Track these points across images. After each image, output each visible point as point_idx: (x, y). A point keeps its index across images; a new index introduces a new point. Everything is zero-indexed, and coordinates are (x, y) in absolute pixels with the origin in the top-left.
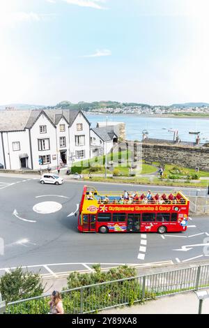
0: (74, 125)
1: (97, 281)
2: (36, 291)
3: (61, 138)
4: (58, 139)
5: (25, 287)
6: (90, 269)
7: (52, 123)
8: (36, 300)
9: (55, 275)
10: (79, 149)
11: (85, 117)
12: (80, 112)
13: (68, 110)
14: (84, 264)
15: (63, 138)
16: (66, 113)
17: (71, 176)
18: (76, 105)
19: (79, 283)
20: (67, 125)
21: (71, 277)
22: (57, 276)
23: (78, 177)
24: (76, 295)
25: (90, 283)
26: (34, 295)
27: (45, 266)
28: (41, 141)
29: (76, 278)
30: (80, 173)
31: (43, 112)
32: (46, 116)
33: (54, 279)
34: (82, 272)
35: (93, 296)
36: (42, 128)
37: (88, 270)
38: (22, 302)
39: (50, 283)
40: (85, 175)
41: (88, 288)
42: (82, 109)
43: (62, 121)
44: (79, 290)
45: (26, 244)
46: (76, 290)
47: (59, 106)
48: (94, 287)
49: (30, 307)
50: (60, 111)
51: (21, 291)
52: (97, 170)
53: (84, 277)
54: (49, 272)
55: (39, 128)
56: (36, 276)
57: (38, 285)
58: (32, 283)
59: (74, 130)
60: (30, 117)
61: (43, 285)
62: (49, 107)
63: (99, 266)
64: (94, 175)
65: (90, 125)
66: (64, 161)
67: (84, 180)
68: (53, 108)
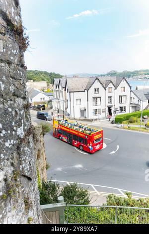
0: (119, 88)
1: (128, 205)
2: (85, 201)
3: (109, 97)
4: (107, 97)
5: (78, 197)
6: (123, 194)
7: (103, 86)
8: (85, 207)
9: (98, 193)
10: (122, 105)
11: (127, 82)
12: (124, 78)
13: (115, 77)
14: (119, 190)
15: (110, 97)
16: (114, 79)
17: (115, 125)
18: (121, 74)
19: (115, 203)
20: (114, 88)
21: (109, 197)
22: (99, 194)
23: (119, 126)
24: (112, 211)
25: (123, 205)
26: (84, 204)
27: (92, 185)
28: (95, 99)
29: (113, 198)
30: (121, 123)
31: (97, 79)
32: (99, 81)
33: (97, 196)
34: (118, 196)
35: (125, 215)
36: (96, 90)
37: (121, 194)
38: (76, 206)
39: (95, 198)
40: (125, 125)
41: (121, 209)
42: (125, 76)
43: (111, 85)
44: (115, 208)
45: (81, 168)
46: (112, 208)
47: (108, 74)
48: (126, 209)
49: (81, 211)
50: (109, 78)
51: (75, 198)
52: (134, 122)
53: (119, 199)
54: (94, 190)
55: (94, 90)
56: (86, 191)
57: (86, 198)
58: (83, 195)
59: (118, 92)
60: (89, 82)
61: (90, 198)
62: (101, 75)
63: (130, 194)
64: (131, 125)
65: (131, 88)
66: (110, 113)
67: (124, 128)
68: (104, 75)
